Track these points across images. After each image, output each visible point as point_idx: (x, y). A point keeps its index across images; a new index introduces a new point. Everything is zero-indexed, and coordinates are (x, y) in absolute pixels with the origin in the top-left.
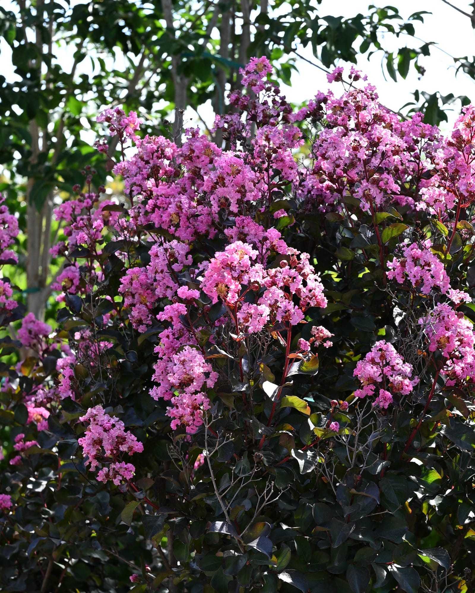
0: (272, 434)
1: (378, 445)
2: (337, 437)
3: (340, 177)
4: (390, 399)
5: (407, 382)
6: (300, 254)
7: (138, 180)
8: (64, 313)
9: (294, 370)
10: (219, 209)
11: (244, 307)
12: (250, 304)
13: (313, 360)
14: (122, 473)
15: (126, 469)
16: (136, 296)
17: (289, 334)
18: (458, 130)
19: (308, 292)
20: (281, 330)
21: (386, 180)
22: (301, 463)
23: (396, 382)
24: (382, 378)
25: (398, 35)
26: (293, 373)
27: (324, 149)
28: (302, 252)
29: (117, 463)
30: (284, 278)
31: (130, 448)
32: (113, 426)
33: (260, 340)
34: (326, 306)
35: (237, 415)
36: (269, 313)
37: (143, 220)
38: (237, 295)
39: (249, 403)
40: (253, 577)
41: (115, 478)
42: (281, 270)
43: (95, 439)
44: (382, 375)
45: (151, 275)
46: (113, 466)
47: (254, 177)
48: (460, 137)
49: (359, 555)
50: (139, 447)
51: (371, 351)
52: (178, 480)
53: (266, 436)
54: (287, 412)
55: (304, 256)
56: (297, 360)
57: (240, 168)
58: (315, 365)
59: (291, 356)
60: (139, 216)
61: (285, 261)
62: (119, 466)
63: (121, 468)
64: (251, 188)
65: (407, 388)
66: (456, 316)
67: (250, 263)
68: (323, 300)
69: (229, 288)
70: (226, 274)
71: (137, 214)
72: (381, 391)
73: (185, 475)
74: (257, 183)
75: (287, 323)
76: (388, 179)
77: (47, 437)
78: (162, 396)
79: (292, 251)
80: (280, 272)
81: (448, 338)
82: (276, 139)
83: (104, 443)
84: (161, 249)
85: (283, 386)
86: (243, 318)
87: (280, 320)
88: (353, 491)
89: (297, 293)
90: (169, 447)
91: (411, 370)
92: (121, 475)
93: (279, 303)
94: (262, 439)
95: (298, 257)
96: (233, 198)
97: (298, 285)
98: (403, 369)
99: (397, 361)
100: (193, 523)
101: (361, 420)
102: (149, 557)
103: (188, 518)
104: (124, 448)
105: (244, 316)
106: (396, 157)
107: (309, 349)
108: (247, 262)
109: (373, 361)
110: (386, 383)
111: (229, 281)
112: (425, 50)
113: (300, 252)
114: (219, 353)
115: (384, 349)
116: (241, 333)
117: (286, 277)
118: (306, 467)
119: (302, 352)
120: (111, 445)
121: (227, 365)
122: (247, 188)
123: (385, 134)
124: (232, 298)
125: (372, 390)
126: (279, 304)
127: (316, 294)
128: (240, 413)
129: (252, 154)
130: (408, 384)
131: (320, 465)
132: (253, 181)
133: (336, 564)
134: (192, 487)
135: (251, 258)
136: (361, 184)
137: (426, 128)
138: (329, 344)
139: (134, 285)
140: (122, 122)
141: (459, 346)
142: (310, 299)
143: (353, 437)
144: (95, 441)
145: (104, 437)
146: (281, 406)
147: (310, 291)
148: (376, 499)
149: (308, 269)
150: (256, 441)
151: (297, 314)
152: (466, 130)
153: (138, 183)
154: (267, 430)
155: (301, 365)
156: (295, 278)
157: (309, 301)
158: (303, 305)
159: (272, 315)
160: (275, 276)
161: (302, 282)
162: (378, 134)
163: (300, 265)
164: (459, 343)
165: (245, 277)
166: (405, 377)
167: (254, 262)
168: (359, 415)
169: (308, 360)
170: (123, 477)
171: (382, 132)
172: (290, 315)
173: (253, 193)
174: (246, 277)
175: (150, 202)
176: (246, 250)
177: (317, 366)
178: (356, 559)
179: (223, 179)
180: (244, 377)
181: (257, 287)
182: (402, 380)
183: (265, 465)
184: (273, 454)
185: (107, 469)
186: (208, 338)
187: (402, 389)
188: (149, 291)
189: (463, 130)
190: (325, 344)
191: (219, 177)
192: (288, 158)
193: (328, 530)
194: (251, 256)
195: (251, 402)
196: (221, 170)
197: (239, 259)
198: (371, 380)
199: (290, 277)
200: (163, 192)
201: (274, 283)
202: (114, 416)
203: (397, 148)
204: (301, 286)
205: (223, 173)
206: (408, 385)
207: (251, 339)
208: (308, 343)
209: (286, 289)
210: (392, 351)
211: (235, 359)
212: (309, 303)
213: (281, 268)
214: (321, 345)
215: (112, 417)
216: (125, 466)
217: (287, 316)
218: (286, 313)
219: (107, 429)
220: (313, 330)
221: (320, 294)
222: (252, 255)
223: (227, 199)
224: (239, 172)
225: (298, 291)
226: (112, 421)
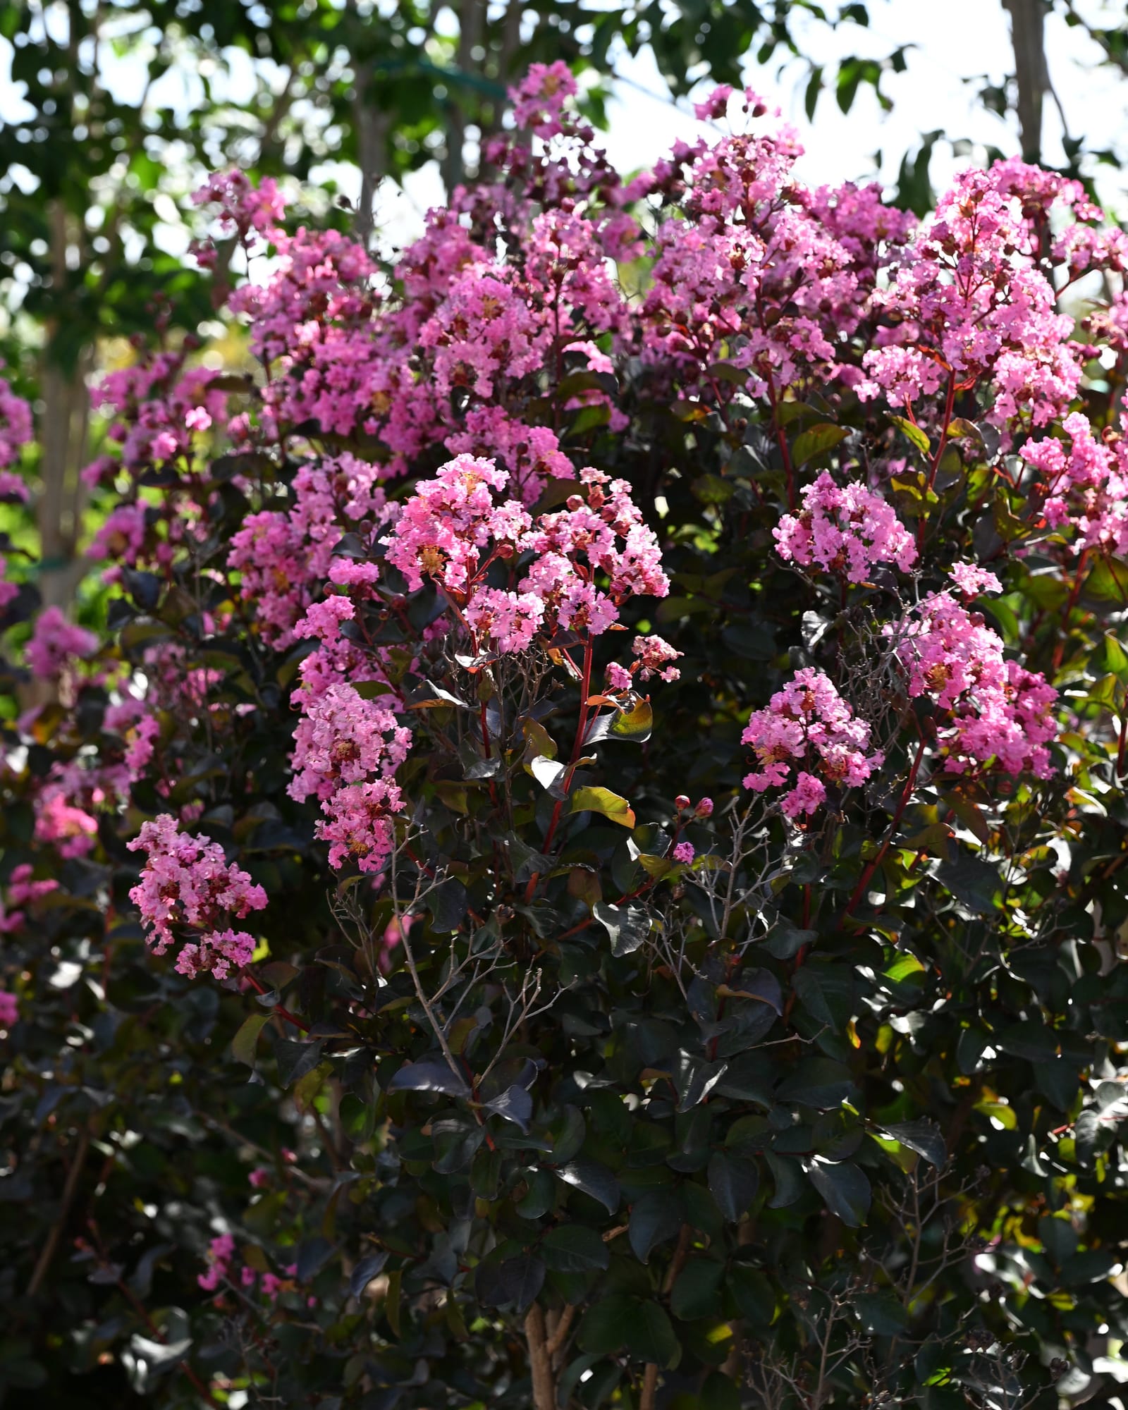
0: (553, 870)
1: (784, 891)
2: (690, 875)
3: (699, 322)
4: (819, 793)
5: (857, 758)
6: (610, 482)
7: (279, 325)
8: (119, 609)
9: (601, 732)
10: (450, 388)
11: (478, 598)
12: (491, 590)
13: (640, 709)
14: (227, 953)
15: (236, 944)
16: (266, 573)
17: (588, 655)
18: (944, 224)
19: (627, 563)
20: (570, 645)
21: (805, 332)
22: (613, 930)
23: (835, 757)
24: (806, 750)
25: (834, 26)
26: (597, 738)
27: (666, 262)
28: (614, 479)
29: (216, 933)
30: (576, 534)
31: (240, 902)
32: (201, 855)
33: (524, 667)
34: (667, 592)
35: (478, 830)
36: (542, 611)
37: (292, 408)
38: (464, 569)
39: (503, 802)
40: (504, 1176)
41: (215, 965)
42: (569, 516)
43: (164, 884)
44: (805, 744)
45: (298, 529)
46: (207, 939)
47: (527, 321)
48: (947, 239)
49: (737, 1131)
50: (257, 896)
51: (783, 690)
52: (351, 967)
53: (540, 876)
54: (583, 822)
55: (618, 486)
56: (606, 710)
57: (502, 304)
58: (646, 719)
59: (593, 701)
60: (284, 399)
61: (578, 497)
62: (220, 939)
63: (224, 942)
64: (521, 347)
65: (857, 772)
66: (968, 622)
67: (490, 498)
68: (661, 580)
69: (446, 555)
70: (439, 526)
71: (280, 397)
72: (802, 776)
73: (367, 956)
74: (537, 335)
75: (584, 632)
76: (810, 331)
77: (84, 871)
78: (313, 791)
79: (593, 474)
80: (566, 521)
81: (950, 667)
82: (575, 240)
83: (185, 892)
84: (320, 474)
85: (574, 766)
86: (476, 622)
87: (567, 625)
88: (724, 989)
89: (604, 567)
90: (331, 896)
91: (868, 733)
92: (226, 958)
93: (565, 586)
94: (531, 882)
95: (606, 486)
96: (483, 366)
97: (606, 548)
98: (848, 731)
99: (837, 713)
100: (383, 1059)
101: (741, 837)
102: (290, 1135)
103: (373, 1048)
104: (226, 900)
105: (478, 615)
106: (827, 281)
107: (630, 686)
108: (484, 497)
109: (786, 711)
110: (812, 760)
111: (447, 540)
112: (898, 62)
113: (609, 477)
114: (435, 696)
115: (811, 687)
116: (482, 652)
117: (581, 530)
118: (622, 942)
119: (616, 692)
120: (199, 894)
121: (455, 723)
122: (513, 346)
123: (804, 233)
124: (454, 577)
125: (781, 774)
126: (563, 590)
127: (646, 567)
128: (483, 824)
129: (522, 272)
130: (859, 762)
131: (652, 935)
132: (526, 332)
133: (687, 1152)
134: (382, 983)
135: (492, 489)
136: (750, 337)
137: (889, 217)
138: (673, 674)
139: (259, 548)
140: (246, 202)
141: (972, 684)
142: (633, 578)
143: (723, 878)
144: (163, 888)
145: (182, 878)
146: (571, 808)
147: (632, 560)
148: (774, 1005)
149: (628, 512)
150: (519, 885)
151: (603, 610)
152: (961, 221)
153: (279, 331)
154: (541, 861)
155: (615, 720)
156: (598, 533)
157: (629, 582)
158: (617, 592)
159: (550, 614)
160: (557, 530)
161: (613, 542)
162: (787, 234)
163: (610, 506)
164: (973, 679)
165: (481, 530)
166: (854, 748)
167: (499, 498)
168: (736, 827)
169: (630, 709)
170: (231, 962)
171: (795, 227)
172: (586, 612)
173: (526, 358)
174: (483, 530)
175: (310, 375)
176: (482, 471)
177: (649, 723)
178: (729, 1140)
179: (464, 325)
180: (492, 747)
181: (508, 551)
182: (848, 753)
183: (537, 937)
184: (554, 912)
185: (194, 948)
186: (408, 666)
187: (847, 773)
188: (291, 560)
189: (955, 222)
190: (663, 675)
191: (456, 320)
192: (599, 280)
193: (670, 1075)
194: (494, 483)
195: (508, 800)
196: (462, 307)
197: (466, 494)
198: (782, 753)
199: (589, 531)
200: (339, 354)
201: (554, 546)
202: (199, 835)
203: (829, 263)
204: (612, 551)
205: (466, 313)
206: (862, 767)
207: (505, 664)
208: (627, 673)
209: (579, 557)
210: (828, 692)
211: (471, 709)
212: (630, 587)
213: (570, 511)
214: (656, 678)
215: (194, 836)
216: (235, 938)
217: (581, 616)
218: (578, 609)
219: (188, 861)
220: (636, 644)
221: (654, 567)
222: (497, 481)
223: (468, 368)
224: (499, 312)
225: (607, 560)
226: (198, 845)
